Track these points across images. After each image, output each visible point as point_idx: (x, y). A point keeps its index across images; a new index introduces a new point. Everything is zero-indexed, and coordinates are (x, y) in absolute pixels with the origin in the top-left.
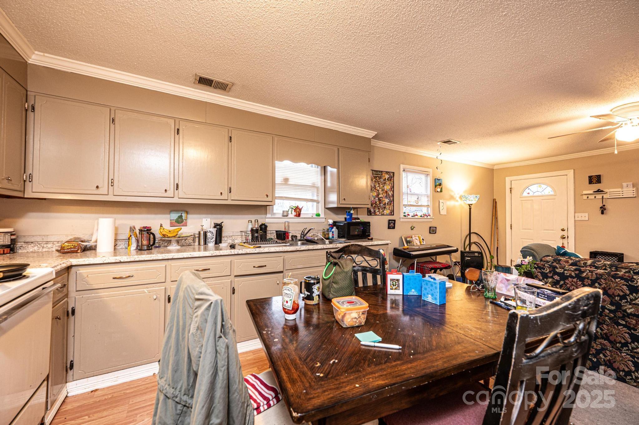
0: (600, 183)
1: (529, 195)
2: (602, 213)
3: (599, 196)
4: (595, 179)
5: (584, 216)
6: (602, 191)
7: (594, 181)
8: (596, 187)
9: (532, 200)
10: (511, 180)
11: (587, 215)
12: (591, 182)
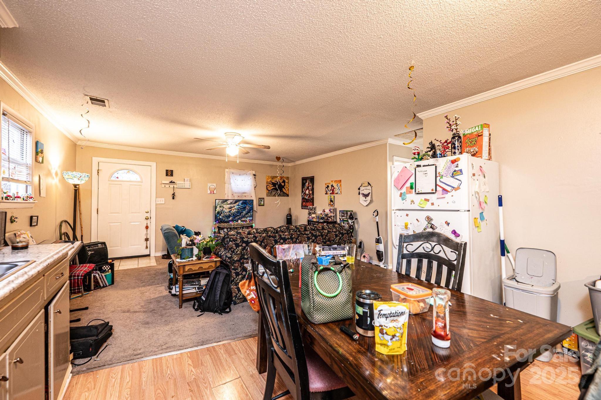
0: (173, 176)
1: (117, 179)
2: (173, 198)
3: (172, 186)
4: (169, 173)
5: (161, 201)
6: (174, 182)
7: (169, 175)
8: (170, 179)
9: (121, 184)
10: (99, 161)
11: (163, 199)
12: (167, 175)
